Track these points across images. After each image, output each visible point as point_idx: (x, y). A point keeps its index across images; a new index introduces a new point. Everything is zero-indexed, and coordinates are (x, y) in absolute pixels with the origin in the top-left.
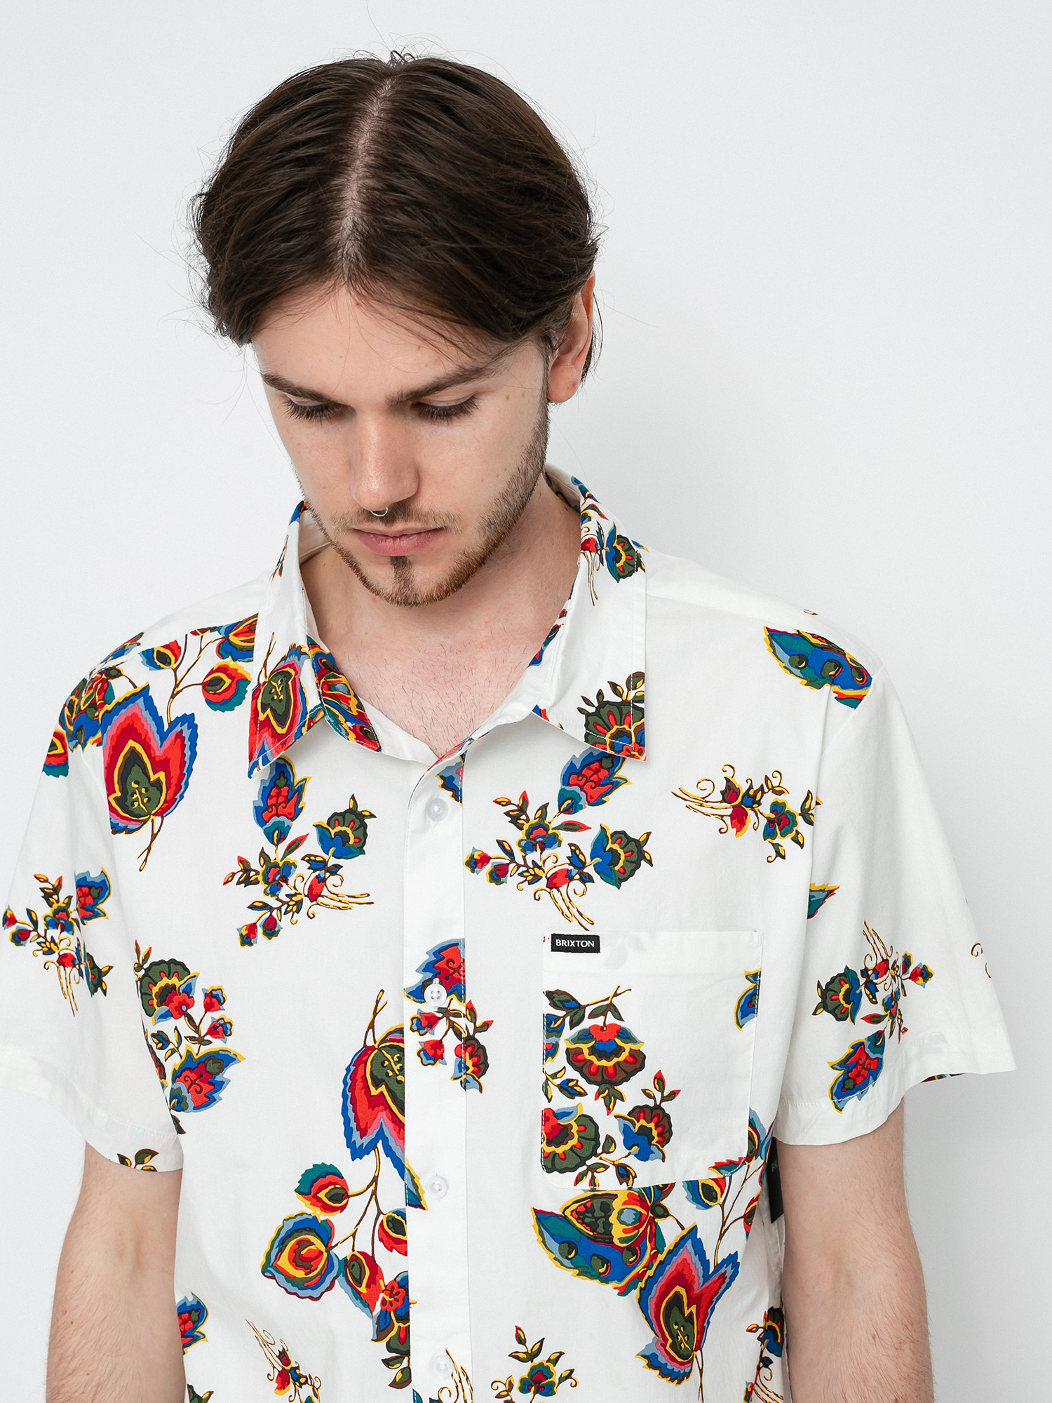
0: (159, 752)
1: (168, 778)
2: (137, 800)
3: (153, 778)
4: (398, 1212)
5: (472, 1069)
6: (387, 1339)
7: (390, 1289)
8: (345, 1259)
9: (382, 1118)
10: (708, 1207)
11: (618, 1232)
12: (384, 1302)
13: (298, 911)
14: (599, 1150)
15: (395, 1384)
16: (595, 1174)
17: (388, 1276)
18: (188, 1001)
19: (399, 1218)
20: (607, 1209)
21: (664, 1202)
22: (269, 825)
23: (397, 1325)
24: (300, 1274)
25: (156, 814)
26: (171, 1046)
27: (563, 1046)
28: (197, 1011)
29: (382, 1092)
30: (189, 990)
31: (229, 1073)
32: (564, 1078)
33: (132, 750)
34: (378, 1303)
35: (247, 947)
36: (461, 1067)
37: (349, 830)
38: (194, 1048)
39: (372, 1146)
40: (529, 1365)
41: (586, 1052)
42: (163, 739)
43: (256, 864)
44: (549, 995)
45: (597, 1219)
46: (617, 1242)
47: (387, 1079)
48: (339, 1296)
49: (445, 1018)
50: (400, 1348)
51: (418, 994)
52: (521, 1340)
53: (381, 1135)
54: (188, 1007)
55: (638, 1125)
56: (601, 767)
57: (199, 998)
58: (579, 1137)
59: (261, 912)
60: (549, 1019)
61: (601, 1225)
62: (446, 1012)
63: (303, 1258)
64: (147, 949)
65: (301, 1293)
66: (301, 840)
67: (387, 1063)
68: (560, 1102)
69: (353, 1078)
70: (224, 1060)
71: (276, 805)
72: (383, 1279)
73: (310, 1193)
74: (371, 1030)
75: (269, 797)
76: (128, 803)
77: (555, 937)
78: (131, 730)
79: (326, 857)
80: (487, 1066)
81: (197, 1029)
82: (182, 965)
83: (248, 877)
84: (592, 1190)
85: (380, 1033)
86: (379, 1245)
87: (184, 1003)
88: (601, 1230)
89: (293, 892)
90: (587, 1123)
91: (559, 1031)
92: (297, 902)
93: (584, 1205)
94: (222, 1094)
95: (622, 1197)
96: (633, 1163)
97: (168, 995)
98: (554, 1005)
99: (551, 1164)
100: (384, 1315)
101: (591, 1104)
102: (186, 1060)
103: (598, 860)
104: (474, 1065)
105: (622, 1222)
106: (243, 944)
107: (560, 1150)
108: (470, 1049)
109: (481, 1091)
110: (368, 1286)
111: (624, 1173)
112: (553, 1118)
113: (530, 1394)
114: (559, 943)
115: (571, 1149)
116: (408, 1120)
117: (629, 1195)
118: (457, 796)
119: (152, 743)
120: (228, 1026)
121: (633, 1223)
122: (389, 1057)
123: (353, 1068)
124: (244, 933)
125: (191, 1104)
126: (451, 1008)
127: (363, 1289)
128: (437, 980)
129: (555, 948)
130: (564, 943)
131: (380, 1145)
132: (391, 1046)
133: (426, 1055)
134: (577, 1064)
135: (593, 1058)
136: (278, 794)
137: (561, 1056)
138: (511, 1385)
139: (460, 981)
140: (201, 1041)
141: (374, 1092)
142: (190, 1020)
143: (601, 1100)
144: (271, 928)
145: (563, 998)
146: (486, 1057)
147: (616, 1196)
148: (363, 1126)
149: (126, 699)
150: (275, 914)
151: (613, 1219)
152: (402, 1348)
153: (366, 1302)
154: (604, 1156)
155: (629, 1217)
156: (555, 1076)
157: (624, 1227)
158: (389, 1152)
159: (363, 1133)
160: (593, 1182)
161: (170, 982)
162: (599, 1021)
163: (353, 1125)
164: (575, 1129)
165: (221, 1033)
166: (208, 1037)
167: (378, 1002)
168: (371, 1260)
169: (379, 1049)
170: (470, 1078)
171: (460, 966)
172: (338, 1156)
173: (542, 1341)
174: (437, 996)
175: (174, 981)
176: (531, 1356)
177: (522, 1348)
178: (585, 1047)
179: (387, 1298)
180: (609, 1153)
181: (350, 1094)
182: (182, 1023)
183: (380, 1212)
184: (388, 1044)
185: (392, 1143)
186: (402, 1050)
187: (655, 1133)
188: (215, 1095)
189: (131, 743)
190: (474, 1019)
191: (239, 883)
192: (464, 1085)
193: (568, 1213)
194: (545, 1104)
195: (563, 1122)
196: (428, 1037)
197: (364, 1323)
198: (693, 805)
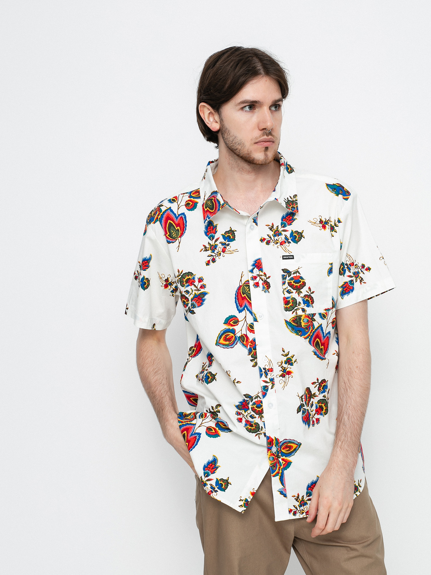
0: (177, 222)
1: (180, 228)
2: (174, 235)
3: (176, 229)
4: (252, 323)
5: (266, 288)
6: (251, 354)
7: (251, 342)
8: (240, 336)
9: (246, 302)
10: (324, 319)
11: (303, 324)
12: (250, 345)
13: (220, 256)
15: (253, 366)
16: (297, 311)
17: (251, 339)
18: (194, 281)
19: (252, 325)
20: (300, 319)
21: (314, 318)
22: (209, 236)
23: (253, 351)
24: (227, 343)
25: (179, 237)
26: (190, 293)
27: (287, 281)
28: (196, 283)
29: (245, 296)
30: (194, 278)
31: (206, 297)
33: (170, 222)
34: (249, 346)
35: (208, 266)
36: (264, 288)
37: (230, 235)
38: (197, 292)
39: (244, 309)
40: (286, 358)
41: (292, 282)
42: (177, 219)
43: (208, 246)
44: (283, 270)
45: (298, 321)
47: (246, 293)
48: (239, 346)
50: (254, 357)
51: (252, 271)
52: (284, 351)
53: (246, 306)
54: (194, 282)
55: (306, 299)
56: (290, 216)
57: (197, 280)
59: (211, 257)
60: (283, 276)
61: (299, 323)
62: (259, 275)
63: (228, 339)
64: (182, 270)
65: (228, 347)
66: (218, 239)
67: (245, 289)
68: (287, 295)
69: (238, 293)
70: (204, 294)
71: (210, 231)
72: (249, 339)
73: (227, 323)
75: (208, 229)
76: (171, 236)
77: (283, 256)
78: (168, 218)
79: (225, 242)
80: (270, 287)
81: (197, 287)
82: (191, 273)
83: (206, 249)
84: (296, 315)
85: (243, 282)
86: (248, 332)
87: (193, 282)
88: (299, 324)
89: (218, 251)
90: (294, 299)
91: (286, 278)
92: (219, 254)
93: (295, 318)
94: (204, 302)
95: (304, 316)
96: (305, 308)
97: (188, 281)
98: (284, 272)
99: (287, 309)
100: (250, 348)
101: (294, 295)
102: (194, 295)
103: (292, 238)
104: (267, 287)
105: (304, 322)
106: (207, 265)
107: (288, 306)
110: (246, 342)
111: (304, 310)
112: (285, 299)
113: (287, 365)
114: (284, 257)
115: (290, 306)
116: (252, 302)
117: (305, 315)
118: (257, 224)
119: (174, 220)
120: (205, 285)
121: (307, 322)
122: (246, 288)
123: (237, 291)
124: (207, 263)
125: (197, 306)
126: (260, 274)
127: (245, 343)
128: (256, 268)
129: (283, 259)
130: (285, 257)
131: (246, 308)
132: (246, 285)
133: (255, 285)
134: (290, 286)
135: (294, 284)
136: (210, 228)
137: (287, 284)
138: (282, 362)
139: (261, 268)
140: (198, 290)
141: (243, 296)
142: (195, 286)
143: (297, 293)
144: (214, 261)
145: (286, 270)
146: (270, 284)
147: (302, 316)
148: (241, 305)
149: (165, 210)
150: (214, 257)
152: (255, 357)
153: (246, 346)
154: (298, 306)
155: (306, 321)
156: (285, 289)
157: (304, 323)
158: (248, 310)
159: (241, 306)
160: (296, 313)
161: (189, 277)
162: (295, 275)
163: (238, 305)
164: (291, 301)
165: (203, 287)
166: (200, 289)
167: (242, 274)
168: (246, 336)
169: (243, 286)
170: (266, 290)
171: (261, 264)
172: (235, 313)
173: (289, 352)
174: (256, 271)
175: (190, 277)
176: (286, 355)
177: (284, 353)
178: (292, 281)
179: (251, 344)
180: (300, 306)
181: (237, 297)
182: (193, 287)
183: (247, 324)
184: (245, 284)
185: (248, 307)
186: (249, 286)
187: (310, 301)
188: (203, 303)
189: (169, 221)
191: (204, 251)
192: (265, 292)
193: (291, 321)
195: (288, 300)
196: (255, 281)
197: (246, 351)
198: (313, 224)
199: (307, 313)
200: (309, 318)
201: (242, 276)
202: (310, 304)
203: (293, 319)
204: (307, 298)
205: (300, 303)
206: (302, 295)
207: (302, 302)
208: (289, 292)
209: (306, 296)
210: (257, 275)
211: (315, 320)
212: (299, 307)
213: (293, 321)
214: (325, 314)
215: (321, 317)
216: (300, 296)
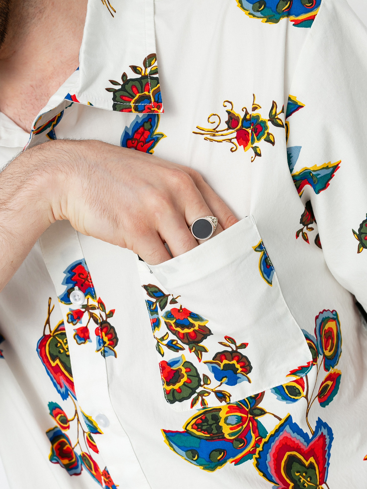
5: (108, 343)
11: (226, 430)
14: (202, 383)
16: (204, 397)
20: (216, 419)
29: (57, 364)
32: (169, 339)
36: (101, 342)
45: (211, 425)
46: (227, 437)
47: (59, 355)
49: (87, 312)
51: (66, 299)
55: (222, 365)
58: (188, 375)
62: (87, 307)
67: (59, 345)
74: (48, 325)
80: (117, 340)
84: (204, 408)
88: (215, 431)
93: (201, 419)
96: (225, 388)
104: (109, 340)
105: (228, 424)
107: (176, 387)
108: (105, 330)
109: (116, 356)
111: (221, 396)
112: (167, 367)
115: (184, 384)
117: (229, 407)
121: (236, 423)
126: (89, 304)
128: (76, 288)
133: (79, 337)
137: (163, 326)
141: (53, 364)
146: (116, 334)
151: (222, 423)
154: (205, 386)
155: (233, 420)
156: (162, 339)
157: (231, 426)
164: (184, 371)
167: (49, 306)
170: (106, 349)
171: (87, 276)
187: (238, 366)
190: (104, 310)
192: (104, 354)
194: (161, 359)
195: (175, 368)
196: (79, 326)
199: (234, 400)
200: (242, 411)
201: (51, 309)
202: (239, 375)
203: (196, 420)
204: (225, 362)
205: (206, 377)
206: (208, 356)
207: (211, 376)
208: (171, 346)
209: (220, 356)
210: (84, 306)
211: (263, 412)
212: (208, 389)
213: (197, 426)
214: (295, 384)
215: (285, 398)
216: (204, 359)
